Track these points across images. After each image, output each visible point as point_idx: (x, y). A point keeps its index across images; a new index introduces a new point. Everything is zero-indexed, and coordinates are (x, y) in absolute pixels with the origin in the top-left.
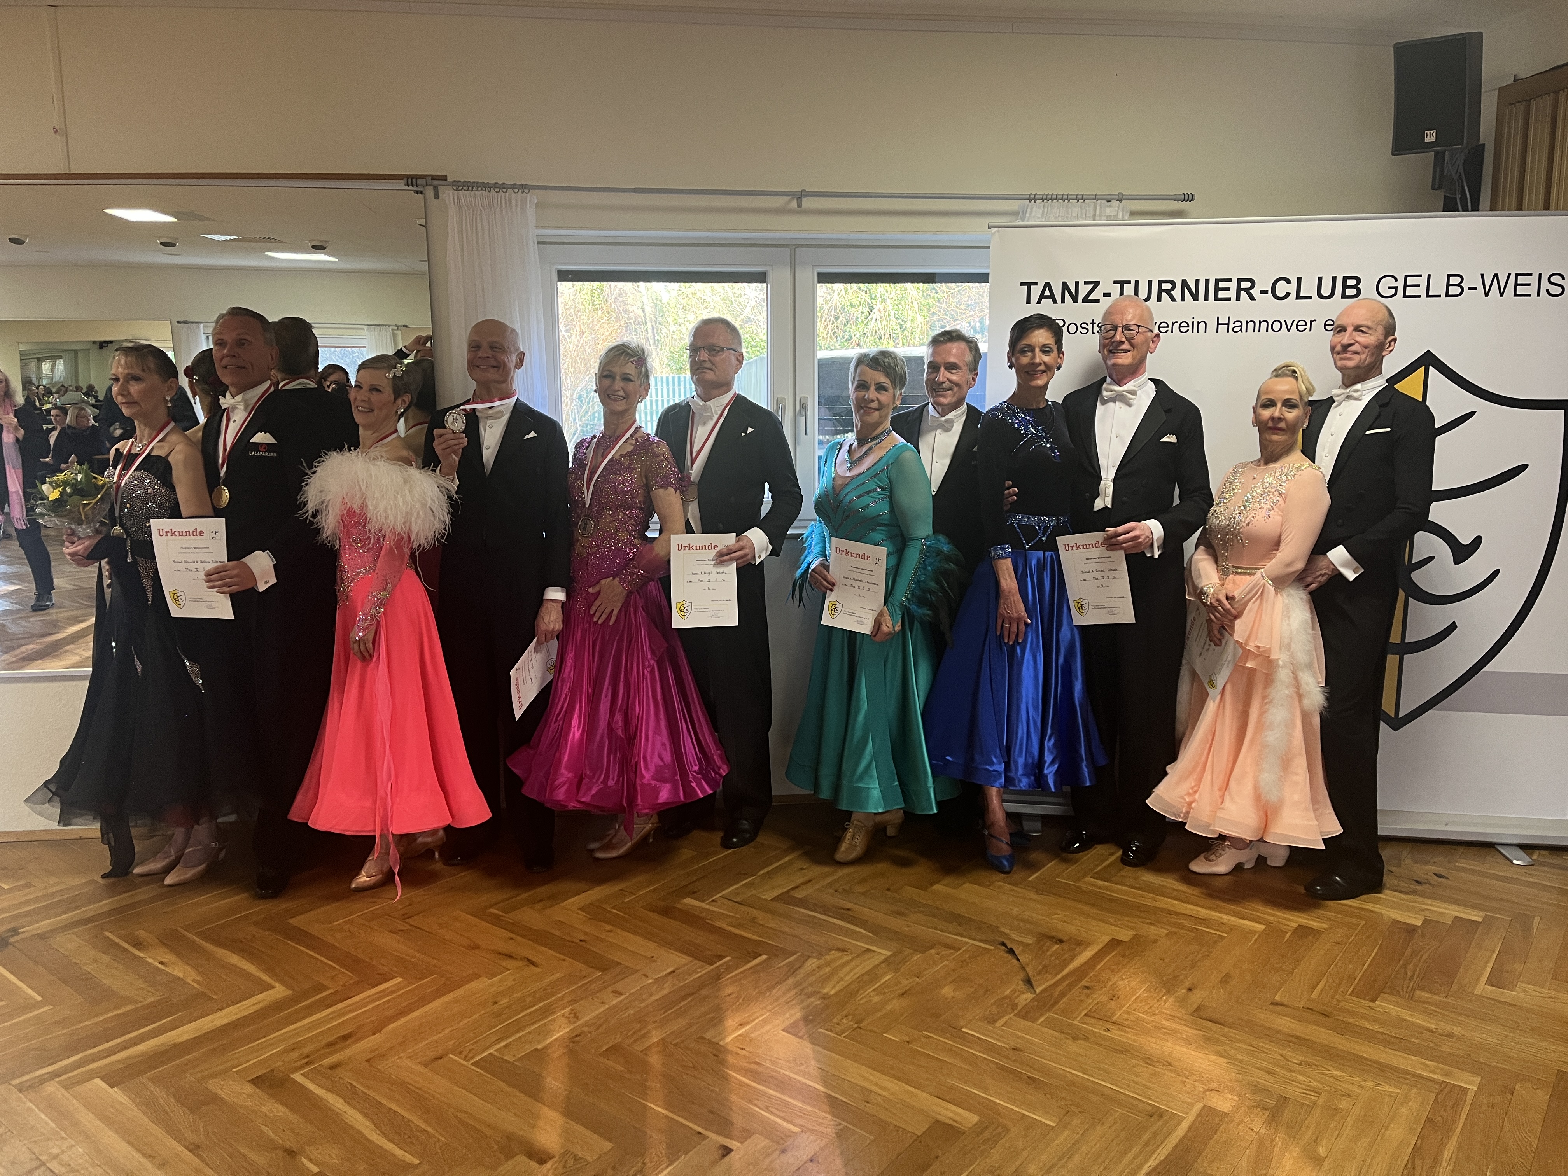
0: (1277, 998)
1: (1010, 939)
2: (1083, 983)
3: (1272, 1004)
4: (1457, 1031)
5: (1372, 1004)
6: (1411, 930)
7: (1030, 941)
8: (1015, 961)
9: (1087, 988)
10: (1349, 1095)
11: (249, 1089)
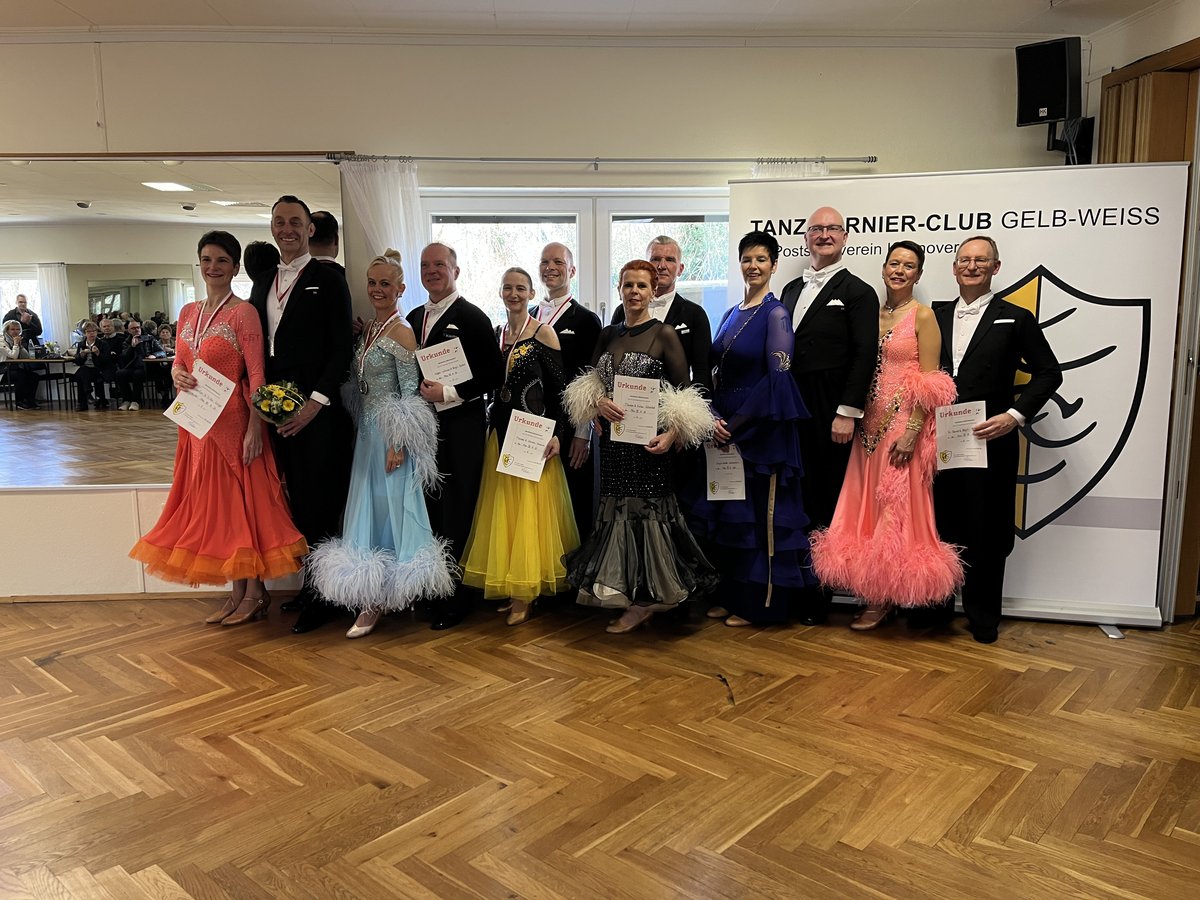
0: (904, 712)
1: (726, 673)
2: (770, 700)
3: (900, 715)
4: (1029, 736)
5: (972, 718)
6: (1017, 674)
7: (739, 674)
8: (725, 686)
9: (771, 703)
10: (937, 770)
11: (201, 743)
